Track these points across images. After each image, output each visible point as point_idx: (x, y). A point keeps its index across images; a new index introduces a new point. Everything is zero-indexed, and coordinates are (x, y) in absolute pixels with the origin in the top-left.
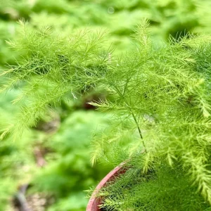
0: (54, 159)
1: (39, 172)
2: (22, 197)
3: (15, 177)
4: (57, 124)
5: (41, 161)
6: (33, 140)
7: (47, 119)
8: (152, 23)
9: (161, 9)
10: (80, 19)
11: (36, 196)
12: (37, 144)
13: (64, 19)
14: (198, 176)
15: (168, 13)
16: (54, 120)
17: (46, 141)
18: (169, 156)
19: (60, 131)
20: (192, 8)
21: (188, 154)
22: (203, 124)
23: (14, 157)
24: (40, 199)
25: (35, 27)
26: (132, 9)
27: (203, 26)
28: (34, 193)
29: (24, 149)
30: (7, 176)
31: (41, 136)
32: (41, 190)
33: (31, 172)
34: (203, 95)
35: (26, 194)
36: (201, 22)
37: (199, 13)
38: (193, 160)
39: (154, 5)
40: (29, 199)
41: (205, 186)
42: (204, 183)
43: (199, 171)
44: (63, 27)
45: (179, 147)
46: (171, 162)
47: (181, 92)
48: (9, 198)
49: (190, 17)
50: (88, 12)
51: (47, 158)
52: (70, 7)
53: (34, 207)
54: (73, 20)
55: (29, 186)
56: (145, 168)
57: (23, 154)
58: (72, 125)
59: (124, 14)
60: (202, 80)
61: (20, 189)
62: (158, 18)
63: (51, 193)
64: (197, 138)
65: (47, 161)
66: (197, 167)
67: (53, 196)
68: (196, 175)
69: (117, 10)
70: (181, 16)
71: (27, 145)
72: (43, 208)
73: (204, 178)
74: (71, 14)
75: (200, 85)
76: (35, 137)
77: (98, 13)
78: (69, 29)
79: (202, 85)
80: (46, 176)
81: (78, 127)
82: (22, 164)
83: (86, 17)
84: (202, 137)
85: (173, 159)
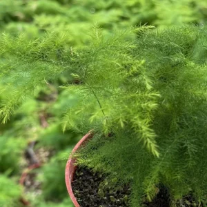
0: (54, 122)
1: (43, 131)
2: (31, 151)
3: (26, 136)
4: (55, 96)
5: (45, 123)
6: (38, 108)
7: (48, 92)
8: (123, 18)
9: (130, 8)
10: (70, 18)
11: (42, 149)
12: (41, 111)
13: (58, 18)
14: (144, 134)
15: (135, 10)
16: (53, 93)
17: (47, 108)
18: (121, 120)
19: (58, 101)
20: (153, 6)
21: (136, 117)
22: (146, 95)
23: (24, 121)
24: (44, 152)
25: (37, 25)
26: (108, 9)
27: (161, 19)
28: (40, 148)
29: (31, 115)
30: (19, 136)
31: (44, 105)
32: (45, 145)
33: (38, 132)
34: (145, 72)
35: (34, 148)
36: (160, 16)
37: (158, 10)
38: (139, 122)
39: (124, 5)
40: (37, 152)
41: (149, 141)
42: (148, 140)
43: (144, 130)
44: (58, 24)
45: (129, 113)
46: (122, 125)
47: (128, 72)
48: (22, 152)
49: (152, 12)
50: (76, 12)
51: (49, 121)
52: (62, 9)
53: (40, 158)
54: (65, 19)
55: (36, 143)
56: (106, 132)
57: (31, 118)
58: (66, 96)
59: (102, 13)
60: (143, 61)
61: (29, 144)
62: (127, 14)
63: (53, 147)
64: (142, 105)
65: (49, 123)
66: (143, 127)
67: (54, 149)
68: (142, 134)
69: (97, 10)
70: (144, 12)
71: (33, 112)
72: (47, 159)
73: (148, 135)
74: (63, 14)
75: (142, 65)
76: (39, 106)
77: (83, 13)
78: (62, 26)
79: (144, 65)
80: (48, 134)
81: (71, 97)
82: (30, 126)
83: (75, 16)
84: (146, 104)
85: (124, 122)
